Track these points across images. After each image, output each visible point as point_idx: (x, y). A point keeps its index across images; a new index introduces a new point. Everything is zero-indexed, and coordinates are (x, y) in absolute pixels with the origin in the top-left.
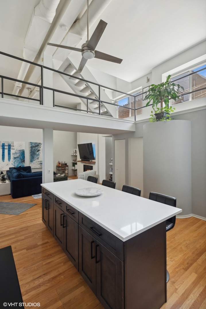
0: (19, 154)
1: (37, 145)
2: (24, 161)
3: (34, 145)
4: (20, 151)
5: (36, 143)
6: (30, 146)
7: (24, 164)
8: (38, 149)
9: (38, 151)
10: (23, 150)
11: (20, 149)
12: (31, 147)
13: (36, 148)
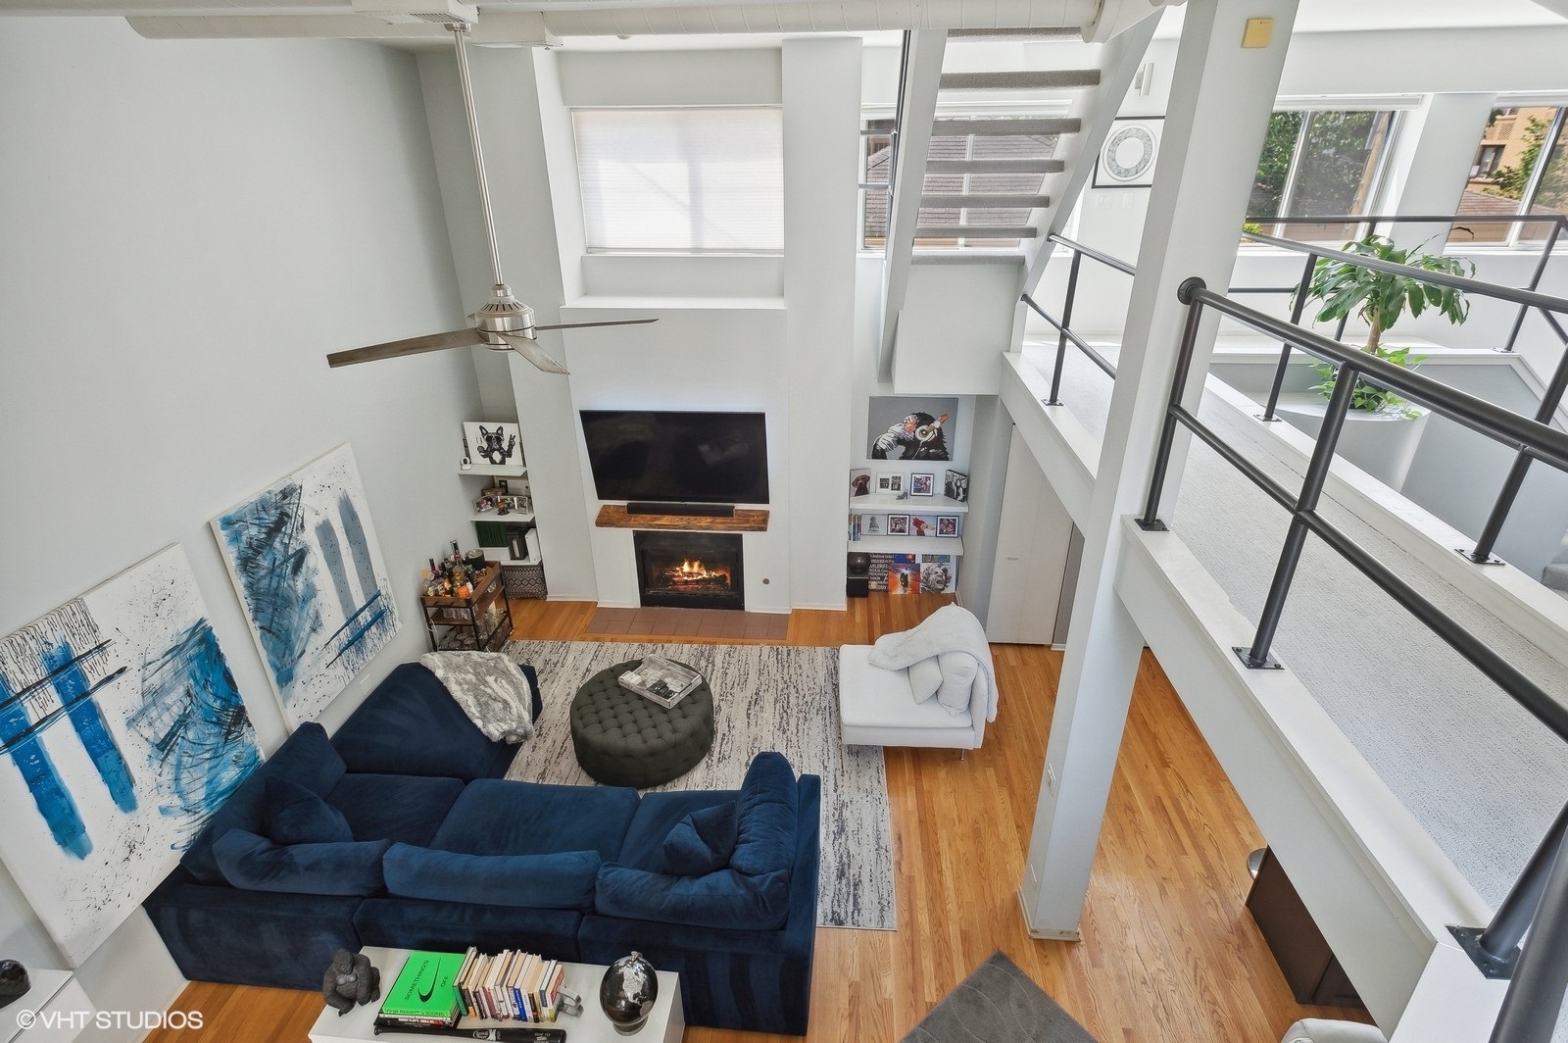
0: (181, 690)
1: (271, 517)
2: (240, 716)
3: (253, 531)
4: (176, 650)
5: (263, 506)
6: (231, 556)
7: (247, 736)
8: (294, 547)
9: (297, 569)
10: (193, 631)
11: (171, 630)
12: (246, 563)
13: (277, 544)
